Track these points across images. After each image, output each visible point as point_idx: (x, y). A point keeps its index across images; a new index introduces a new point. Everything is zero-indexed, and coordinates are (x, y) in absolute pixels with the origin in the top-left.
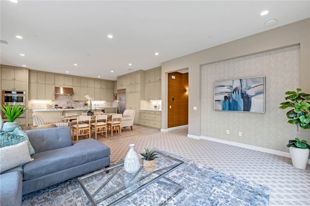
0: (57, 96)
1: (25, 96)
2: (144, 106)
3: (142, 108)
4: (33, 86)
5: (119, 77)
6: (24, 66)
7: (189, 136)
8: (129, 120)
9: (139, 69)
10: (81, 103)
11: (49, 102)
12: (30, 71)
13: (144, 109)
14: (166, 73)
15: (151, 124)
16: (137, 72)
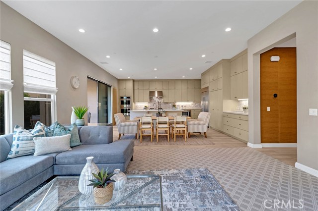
0: (151, 99)
1: (132, 100)
2: (230, 106)
3: (226, 110)
4: (136, 92)
5: (203, 74)
6: (129, 77)
7: (297, 165)
8: (200, 124)
9: (221, 59)
10: (170, 105)
11: (146, 104)
12: (134, 81)
13: (230, 111)
14: (255, 54)
15: (235, 133)
16: (218, 64)
